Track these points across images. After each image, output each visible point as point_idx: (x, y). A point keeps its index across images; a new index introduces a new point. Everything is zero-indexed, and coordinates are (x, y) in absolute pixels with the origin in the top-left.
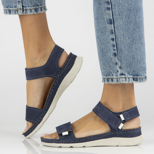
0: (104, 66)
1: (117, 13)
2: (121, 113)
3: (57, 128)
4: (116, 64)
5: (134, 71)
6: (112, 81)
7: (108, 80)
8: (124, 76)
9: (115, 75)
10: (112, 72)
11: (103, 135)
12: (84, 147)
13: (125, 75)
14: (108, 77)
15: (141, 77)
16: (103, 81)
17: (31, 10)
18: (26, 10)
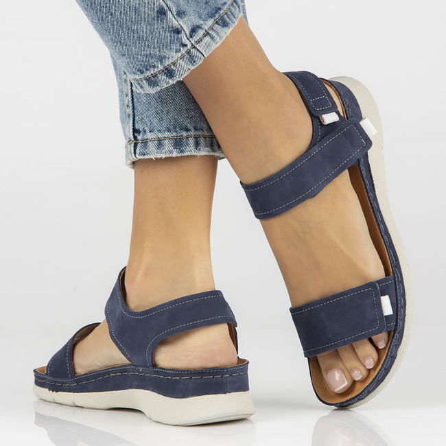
15: (225, 8)
17: (160, 144)
18: (145, 142)
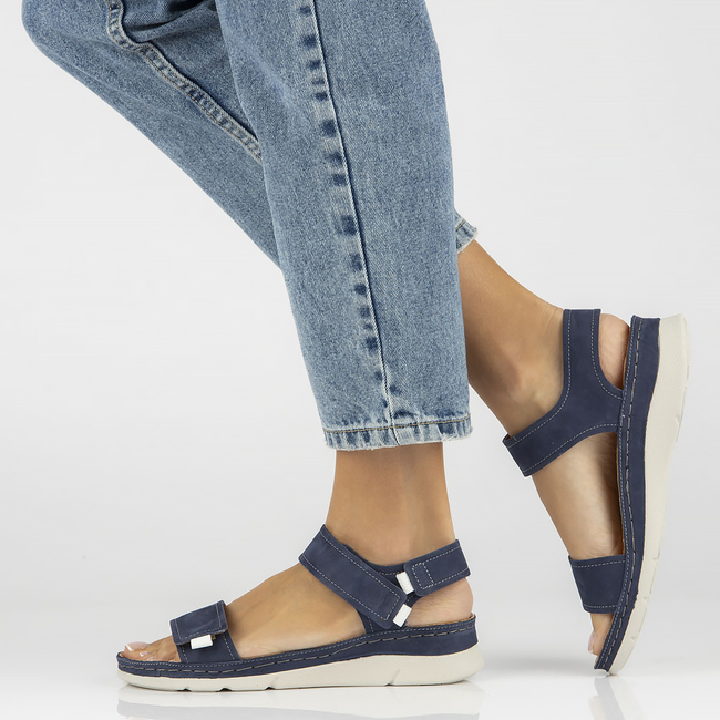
0: (333, 390)
1: (371, 191)
2: (400, 568)
3: (172, 623)
4: (379, 376)
5: (440, 399)
6: (367, 439)
7: (351, 437)
8: (408, 420)
9: (374, 420)
10: (365, 408)
11: (337, 648)
12: (269, 688)
13: (412, 415)
14: (350, 427)
16: (335, 442)
